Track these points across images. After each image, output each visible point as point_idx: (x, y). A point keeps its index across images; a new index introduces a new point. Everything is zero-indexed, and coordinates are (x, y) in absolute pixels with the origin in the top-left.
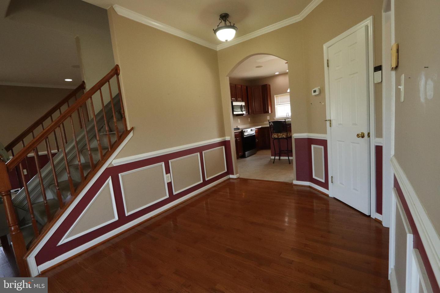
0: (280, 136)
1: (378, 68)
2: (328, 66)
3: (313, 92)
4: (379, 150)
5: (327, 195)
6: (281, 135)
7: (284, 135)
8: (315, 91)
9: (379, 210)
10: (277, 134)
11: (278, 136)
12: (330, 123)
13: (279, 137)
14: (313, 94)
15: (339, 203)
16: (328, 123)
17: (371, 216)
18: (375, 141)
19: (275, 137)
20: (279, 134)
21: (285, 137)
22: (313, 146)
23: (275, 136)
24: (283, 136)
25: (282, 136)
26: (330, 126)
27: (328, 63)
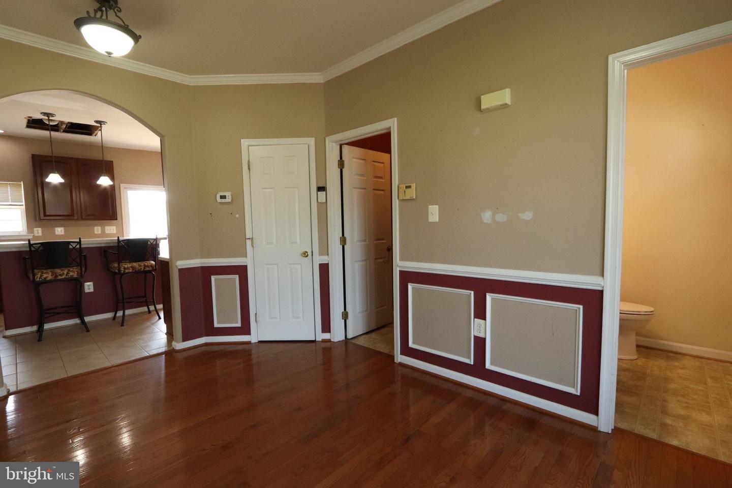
0: (60, 275)
1: (321, 189)
2: (249, 169)
3: (218, 197)
4: (324, 269)
5: (249, 343)
6: (65, 272)
7: (74, 272)
8: (223, 197)
9: (326, 327)
10: (51, 270)
11: (56, 276)
12: (252, 243)
13: (60, 277)
14: (219, 200)
15: (269, 345)
16: (249, 243)
17: (317, 340)
18: (320, 259)
19: (45, 278)
20: (58, 271)
21: (75, 276)
22: (213, 278)
23: (45, 276)
24: (71, 274)
25: (68, 273)
26: (253, 246)
27: (249, 166)
